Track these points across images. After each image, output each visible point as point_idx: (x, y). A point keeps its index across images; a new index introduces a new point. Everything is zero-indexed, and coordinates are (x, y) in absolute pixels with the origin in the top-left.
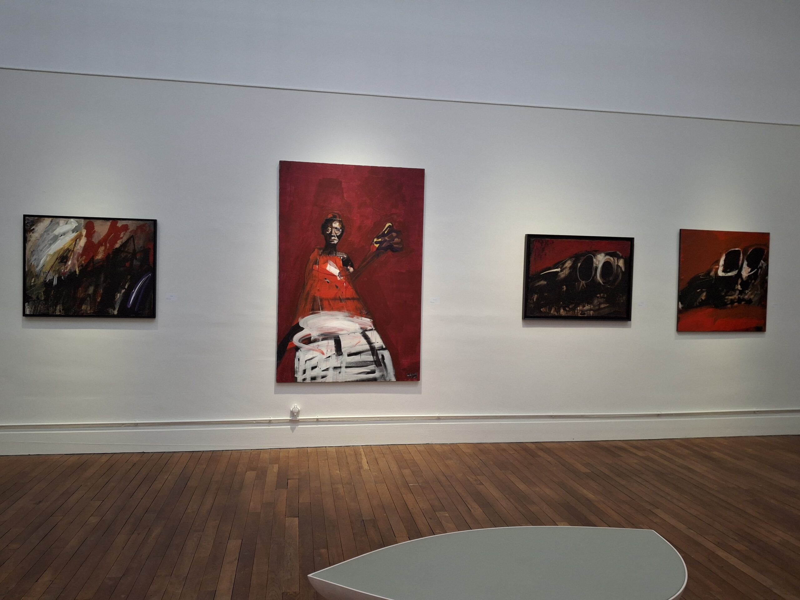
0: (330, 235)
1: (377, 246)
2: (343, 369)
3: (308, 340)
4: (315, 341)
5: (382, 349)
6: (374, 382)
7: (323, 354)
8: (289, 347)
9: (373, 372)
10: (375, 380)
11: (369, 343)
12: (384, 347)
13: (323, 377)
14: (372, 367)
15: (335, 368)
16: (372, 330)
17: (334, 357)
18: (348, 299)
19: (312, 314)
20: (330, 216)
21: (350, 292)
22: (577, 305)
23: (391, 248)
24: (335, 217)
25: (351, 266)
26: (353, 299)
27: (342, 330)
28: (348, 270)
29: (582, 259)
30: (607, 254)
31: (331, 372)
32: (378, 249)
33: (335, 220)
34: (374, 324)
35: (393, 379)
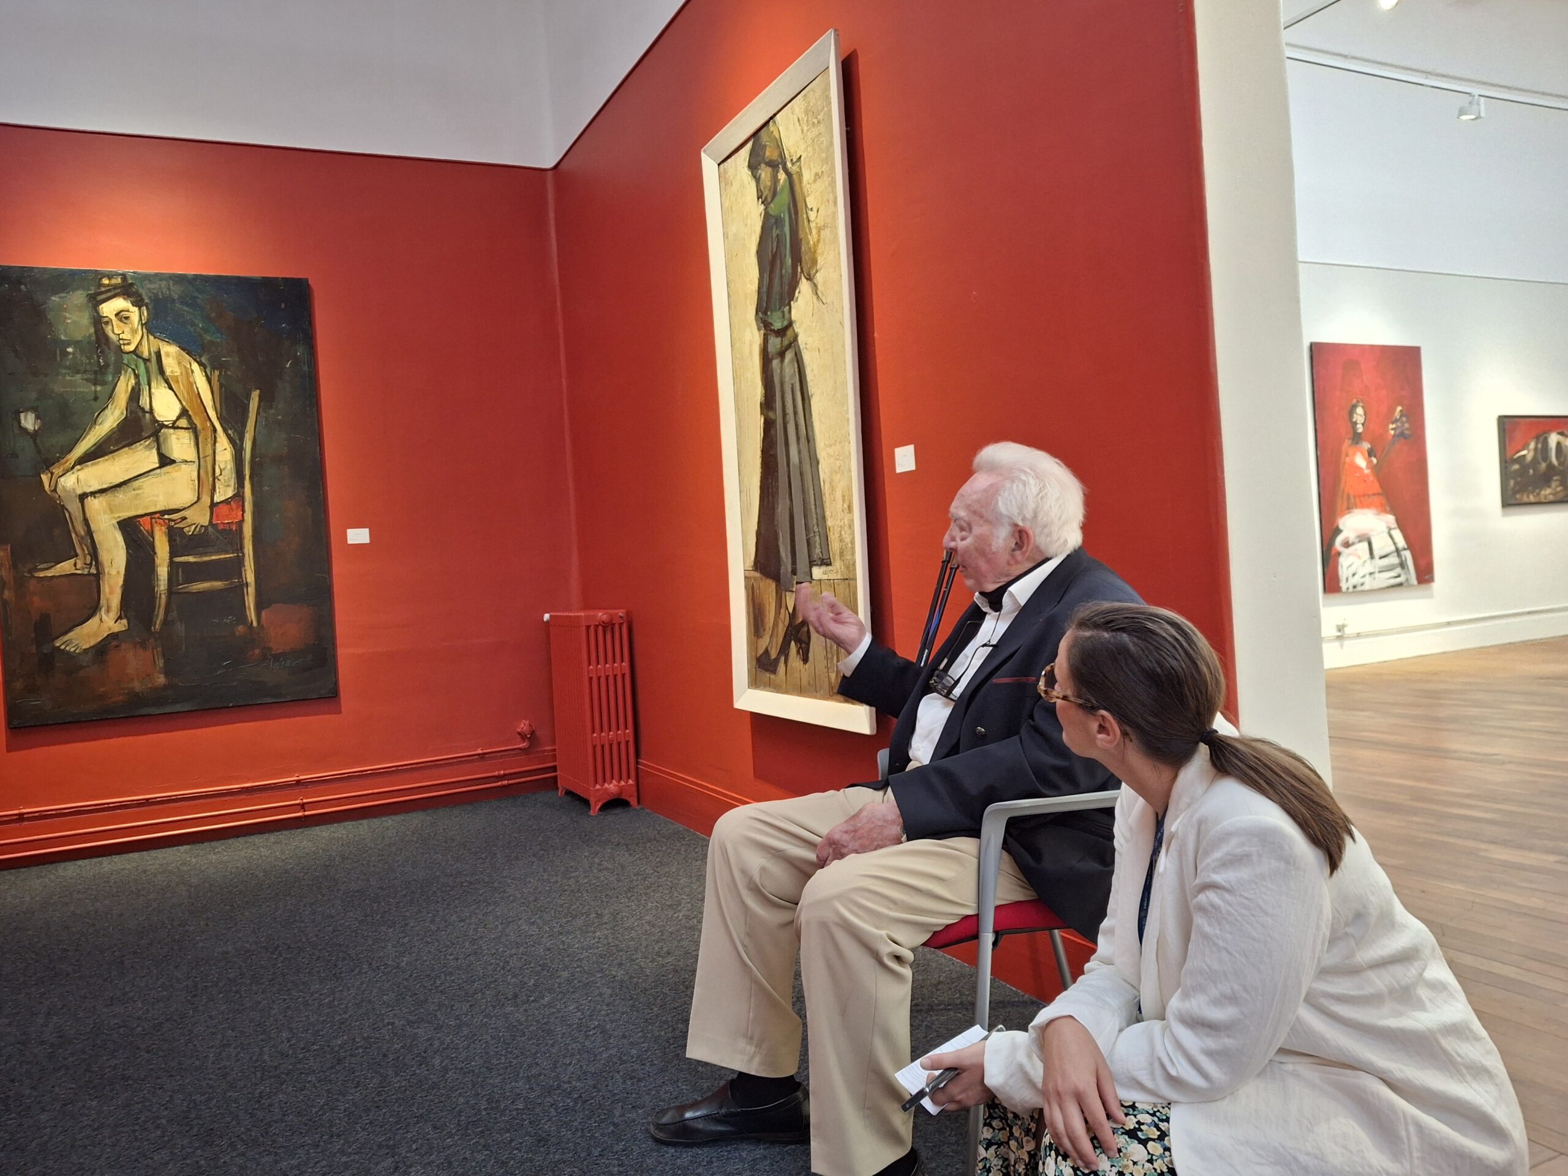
0: (1356, 423)
1: (1392, 432)
2: (1377, 575)
3: (1347, 544)
4: (1353, 544)
5: (1405, 549)
6: (1400, 588)
7: (1359, 558)
8: (1333, 552)
9: (1399, 576)
10: (1400, 585)
11: (1395, 544)
12: (1406, 547)
13: (1362, 584)
14: (1398, 570)
15: (1371, 574)
16: (1395, 528)
17: (1369, 561)
18: (1374, 494)
19: (1349, 513)
20: (1354, 401)
21: (1376, 488)
22: (1541, 489)
23: (1402, 434)
24: (1358, 402)
25: (1375, 457)
26: (1379, 494)
27: (1372, 530)
28: (1372, 461)
29: (1541, 439)
30: (1559, 433)
31: (1367, 579)
32: (1394, 436)
33: (1357, 406)
34: (1398, 521)
35: (1414, 581)
